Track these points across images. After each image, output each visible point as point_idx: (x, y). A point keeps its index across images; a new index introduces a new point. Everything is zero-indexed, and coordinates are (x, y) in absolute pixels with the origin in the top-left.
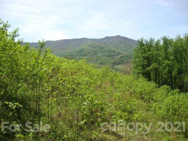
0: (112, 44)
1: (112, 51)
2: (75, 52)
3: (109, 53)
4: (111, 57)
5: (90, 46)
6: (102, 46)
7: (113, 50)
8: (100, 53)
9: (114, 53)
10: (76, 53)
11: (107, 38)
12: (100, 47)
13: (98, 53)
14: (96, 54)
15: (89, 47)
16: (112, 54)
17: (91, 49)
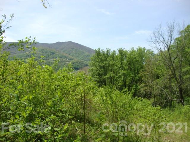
0: (63, 50)
1: (63, 57)
2: (24, 57)
3: (61, 58)
4: (63, 62)
5: (41, 50)
6: (53, 51)
7: (65, 56)
8: (51, 58)
9: (66, 58)
10: (26, 57)
11: (59, 43)
12: (52, 53)
13: (49, 58)
14: (47, 59)
15: (39, 51)
16: (64, 60)
17: (42, 54)
